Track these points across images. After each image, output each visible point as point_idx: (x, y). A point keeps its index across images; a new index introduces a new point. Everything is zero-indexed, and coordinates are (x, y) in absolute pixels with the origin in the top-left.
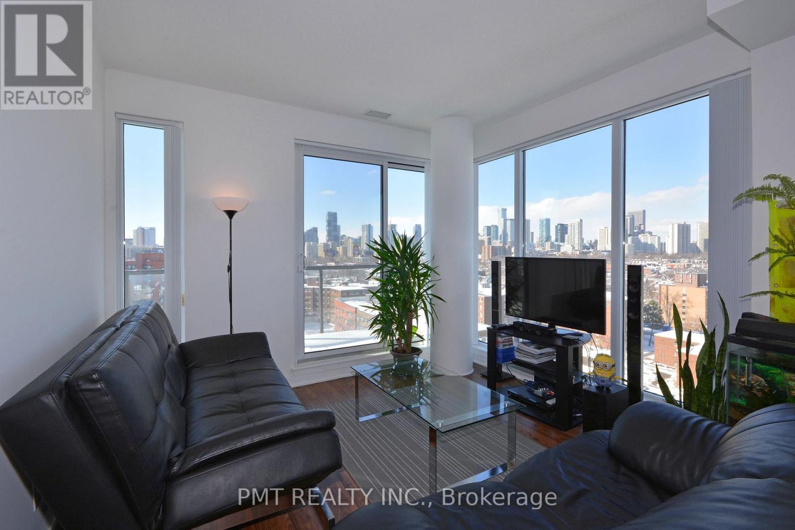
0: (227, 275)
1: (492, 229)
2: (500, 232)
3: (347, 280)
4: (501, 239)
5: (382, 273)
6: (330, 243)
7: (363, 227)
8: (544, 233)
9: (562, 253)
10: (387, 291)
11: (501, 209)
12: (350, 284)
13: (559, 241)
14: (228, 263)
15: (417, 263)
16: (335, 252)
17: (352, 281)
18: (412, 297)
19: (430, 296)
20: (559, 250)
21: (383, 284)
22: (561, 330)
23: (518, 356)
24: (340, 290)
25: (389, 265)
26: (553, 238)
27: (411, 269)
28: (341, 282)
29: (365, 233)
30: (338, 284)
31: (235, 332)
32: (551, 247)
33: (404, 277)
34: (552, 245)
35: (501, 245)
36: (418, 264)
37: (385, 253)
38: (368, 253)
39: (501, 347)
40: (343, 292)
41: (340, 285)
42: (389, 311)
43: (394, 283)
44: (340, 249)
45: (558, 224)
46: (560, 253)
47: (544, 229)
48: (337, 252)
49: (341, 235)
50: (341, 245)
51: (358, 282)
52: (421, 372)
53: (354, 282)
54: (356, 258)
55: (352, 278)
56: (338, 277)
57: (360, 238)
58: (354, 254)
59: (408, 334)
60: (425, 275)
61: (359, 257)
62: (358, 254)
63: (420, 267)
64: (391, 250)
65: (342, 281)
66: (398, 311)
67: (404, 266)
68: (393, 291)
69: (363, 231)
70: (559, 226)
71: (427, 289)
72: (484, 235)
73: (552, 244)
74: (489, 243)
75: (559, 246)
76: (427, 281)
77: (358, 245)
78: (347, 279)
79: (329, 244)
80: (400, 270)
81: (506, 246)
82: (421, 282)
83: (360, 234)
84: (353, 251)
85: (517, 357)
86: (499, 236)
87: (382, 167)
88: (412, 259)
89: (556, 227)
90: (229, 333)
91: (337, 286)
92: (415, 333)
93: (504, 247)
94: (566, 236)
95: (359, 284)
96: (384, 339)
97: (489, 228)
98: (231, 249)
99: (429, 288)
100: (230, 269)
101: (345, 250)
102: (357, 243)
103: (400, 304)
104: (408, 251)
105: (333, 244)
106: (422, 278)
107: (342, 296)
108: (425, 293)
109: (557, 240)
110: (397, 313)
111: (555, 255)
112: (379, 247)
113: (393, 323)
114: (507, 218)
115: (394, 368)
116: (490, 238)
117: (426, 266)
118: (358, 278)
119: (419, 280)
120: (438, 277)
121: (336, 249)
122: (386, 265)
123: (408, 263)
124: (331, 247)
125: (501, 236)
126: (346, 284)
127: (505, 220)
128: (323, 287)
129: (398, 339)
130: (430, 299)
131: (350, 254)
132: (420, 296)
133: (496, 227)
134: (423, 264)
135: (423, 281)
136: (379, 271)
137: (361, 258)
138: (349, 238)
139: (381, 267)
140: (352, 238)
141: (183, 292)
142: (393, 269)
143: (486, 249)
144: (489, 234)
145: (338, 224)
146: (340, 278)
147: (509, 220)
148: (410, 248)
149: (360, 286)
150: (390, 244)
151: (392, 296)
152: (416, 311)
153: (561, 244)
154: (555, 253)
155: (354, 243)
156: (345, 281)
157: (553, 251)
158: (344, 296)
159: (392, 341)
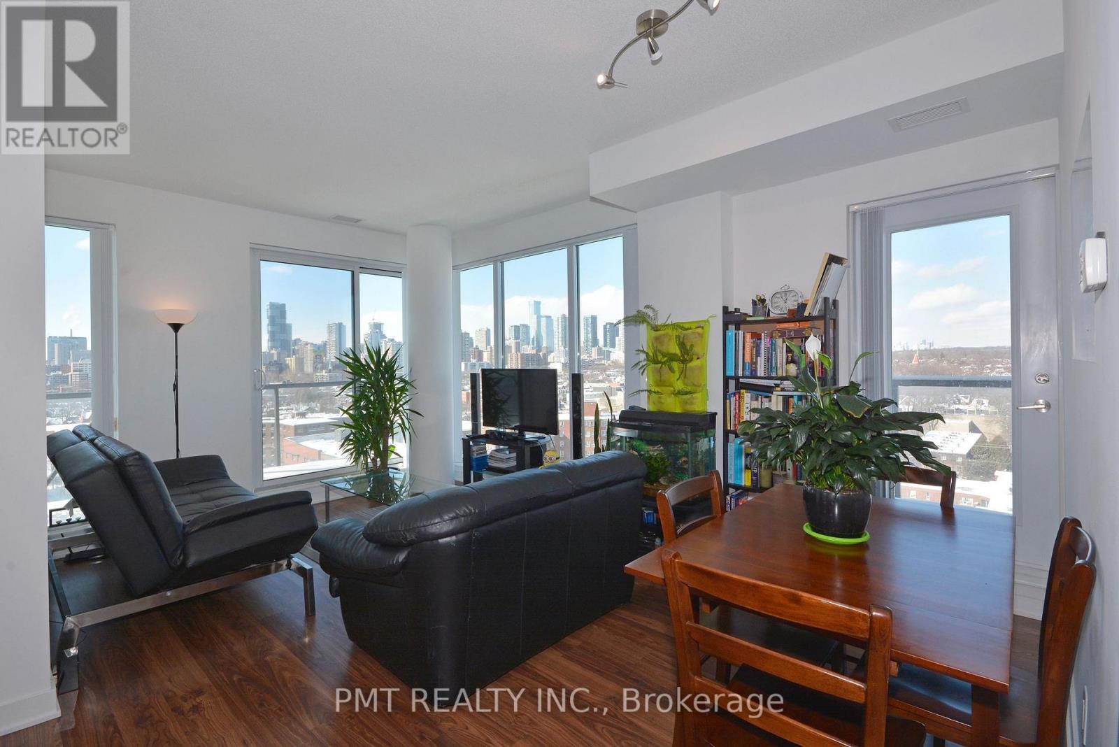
0: (173, 394)
1: (521, 329)
2: (532, 334)
3: (303, 408)
4: (533, 344)
5: (355, 388)
6: (274, 351)
7: (330, 326)
8: (590, 335)
9: (612, 362)
10: (360, 407)
11: (533, 302)
12: (309, 415)
13: (608, 346)
14: (173, 381)
15: (392, 377)
16: (283, 366)
17: (312, 411)
18: (388, 413)
19: (408, 411)
20: (608, 357)
21: (356, 401)
22: (529, 436)
23: (492, 463)
24: (293, 425)
25: (362, 380)
26: (601, 343)
27: (386, 383)
28: (293, 411)
29: (334, 337)
30: (289, 416)
31: (182, 456)
32: (599, 355)
33: (379, 392)
34: (600, 352)
35: (534, 352)
36: (394, 378)
37: (357, 368)
38: (335, 367)
39: (475, 456)
40: (297, 427)
41: (293, 417)
42: (362, 429)
43: (367, 399)
44: (291, 361)
45: (607, 324)
46: (609, 362)
47: (590, 329)
48: (287, 366)
49: (293, 339)
50: (294, 354)
51: (322, 411)
52: (400, 491)
53: (317, 412)
54: (318, 374)
55: (313, 405)
56: (288, 405)
57: (325, 344)
58: (315, 369)
59: (384, 453)
60: (402, 390)
61: (324, 372)
62: (322, 369)
63: (396, 382)
64: (364, 363)
65: (296, 410)
66: (372, 429)
67: (379, 381)
68: (366, 407)
69: (330, 333)
70: (608, 326)
71: (404, 404)
72: (510, 339)
73: (600, 349)
74: (518, 349)
75: (609, 352)
76: (404, 395)
77: (322, 354)
78: (306, 407)
79: (273, 354)
80: (375, 385)
81: (541, 354)
82: (398, 397)
83: (325, 339)
84: (314, 363)
85: (490, 464)
86: (531, 340)
87: (353, 272)
88: (387, 373)
89: (605, 327)
90: (176, 457)
91: (288, 420)
92: (393, 452)
93: (537, 355)
94: (617, 339)
95: (323, 414)
96: (356, 460)
97: (517, 329)
98: (177, 367)
99: (407, 402)
100: (176, 387)
101: (300, 363)
102: (320, 351)
103: (374, 421)
104: (383, 364)
105: (279, 354)
106: (399, 393)
107: (296, 434)
108: (401, 408)
109: (605, 345)
110: (371, 430)
111: (604, 364)
112: (351, 361)
113: (366, 444)
114: (541, 314)
115: (369, 490)
116: (519, 343)
117: (402, 380)
118: (322, 406)
119: (395, 395)
120: (416, 391)
121: (285, 361)
122: (359, 380)
123: (383, 377)
124: (275, 358)
125: (533, 339)
126: (303, 415)
127: (539, 317)
128: (263, 421)
129: (373, 459)
130: (407, 414)
131: (309, 368)
132: (396, 411)
133: (526, 327)
134: (401, 378)
135: (400, 396)
136: (351, 386)
137: (326, 374)
138: (307, 344)
139: (354, 382)
140: (312, 343)
141: (116, 414)
142: (365, 383)
143: (514, 358)
144: (517, 337)
145: (288, 321)
146: (292, 406)
147: (543, 317)
148: (385, 361)
149: (325, 418)
150: (363, 356)
151: (364, 412)
152: (391, 428)
153: (611, 349)
154: (603, 362)
155: (315, 351)
156: (301, 411)
157: (601, 359)
158: (301, 434)
159: (367, 463)
